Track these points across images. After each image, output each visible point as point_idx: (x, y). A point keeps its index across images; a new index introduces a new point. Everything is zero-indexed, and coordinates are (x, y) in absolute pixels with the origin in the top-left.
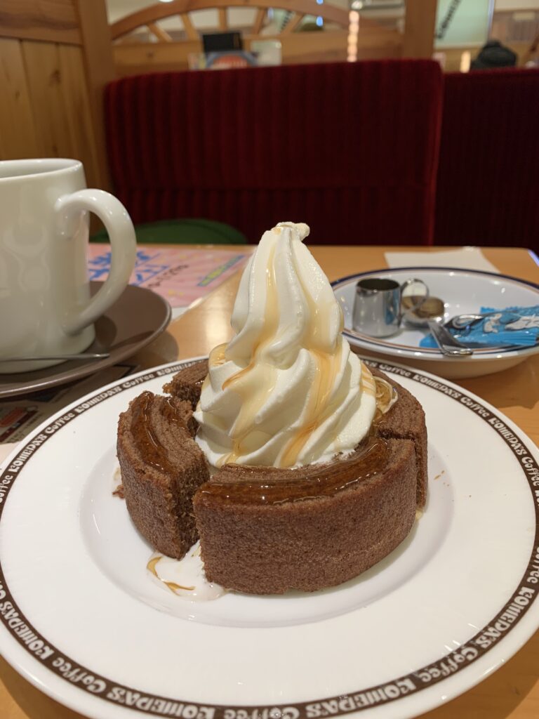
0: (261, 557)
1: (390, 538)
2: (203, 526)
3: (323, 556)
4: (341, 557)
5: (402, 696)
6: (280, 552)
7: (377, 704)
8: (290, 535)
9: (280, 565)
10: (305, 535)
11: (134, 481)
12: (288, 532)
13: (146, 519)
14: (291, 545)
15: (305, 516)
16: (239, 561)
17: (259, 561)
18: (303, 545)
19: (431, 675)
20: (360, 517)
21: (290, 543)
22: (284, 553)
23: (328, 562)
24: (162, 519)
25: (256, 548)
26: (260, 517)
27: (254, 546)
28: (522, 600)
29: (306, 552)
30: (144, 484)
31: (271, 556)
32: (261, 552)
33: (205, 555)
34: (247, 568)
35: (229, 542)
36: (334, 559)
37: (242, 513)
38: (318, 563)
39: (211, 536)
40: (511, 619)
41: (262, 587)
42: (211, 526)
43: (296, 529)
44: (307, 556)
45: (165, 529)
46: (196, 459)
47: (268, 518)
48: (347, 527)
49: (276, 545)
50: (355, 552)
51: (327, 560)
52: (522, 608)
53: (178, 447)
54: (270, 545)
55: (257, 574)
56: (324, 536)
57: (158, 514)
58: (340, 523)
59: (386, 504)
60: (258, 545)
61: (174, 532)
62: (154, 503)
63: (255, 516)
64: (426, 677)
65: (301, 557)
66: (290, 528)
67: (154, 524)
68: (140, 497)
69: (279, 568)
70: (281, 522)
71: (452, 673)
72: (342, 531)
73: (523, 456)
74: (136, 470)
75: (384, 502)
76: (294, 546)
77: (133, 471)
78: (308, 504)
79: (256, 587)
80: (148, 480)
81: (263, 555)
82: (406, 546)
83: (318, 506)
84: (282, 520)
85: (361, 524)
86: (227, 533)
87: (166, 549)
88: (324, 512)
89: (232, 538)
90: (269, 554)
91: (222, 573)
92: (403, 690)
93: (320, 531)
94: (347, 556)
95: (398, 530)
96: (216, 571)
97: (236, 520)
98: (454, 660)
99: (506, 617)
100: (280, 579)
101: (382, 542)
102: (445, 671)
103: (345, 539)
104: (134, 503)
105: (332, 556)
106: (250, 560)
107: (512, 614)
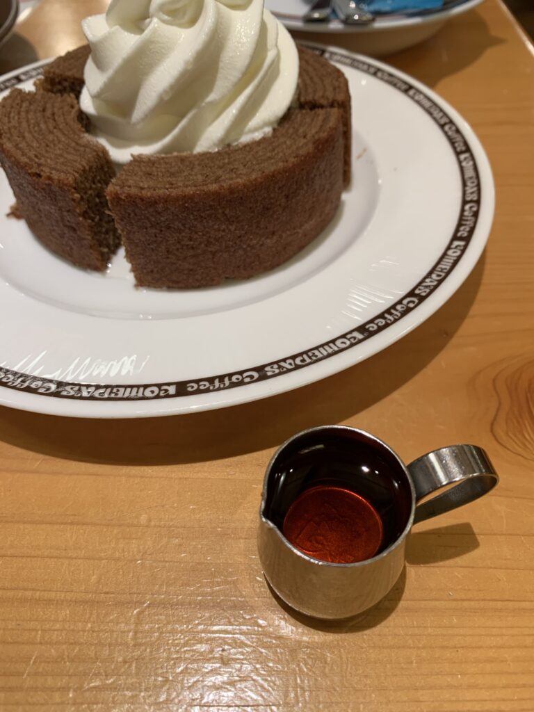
0: (193, 248)
1: (321, 216)
2: (122, 223)
3: (258, 239)
4: (275, 238)
5: (352, 345)
6: (212, 240)
7: (329, 355)
8: (222, 219)
9: (214, 254)
10: (237, 218)
11: (29, 189)
12: (219, 216)
13: (54, 230)
14: (224, 231)
15: (235, 196)
16: (170, 256)
17: (191, 253)
18: (236, 230)
19: (377, 324)
20: (293, 193)
21: (222, 229)
22: (217, 240)
23: (262, 245)
24: (74, 225)
25: (186, 239)
26: (186, 203)
27: (183, 236)
28: (454, 252)
29: (240, 237)
30: (43, 189)
31: (203, 245)
32: (192, 243)
33: (130, 256)
34: (180, 262)
35: (156, 236)
36: (268, 241)
37: (166, 201)
38: (253, 247)
39: (134, 233)
40: (446, 269)
41: (197, 280)
42: (133, 221)
43: (227, 212)
44: (241, 241)
45: (79, 236)
46: (98, 155)
47: (196, 203)
48: (280, 205)
49: (208, 232)
50: (289, 233)
51: (261, 243)
52: (455, 258)
53: (73, 144)
54: (200, 234)
55: (191, 267)
56: (258, 217)
57: (68, 221)
58: (272, 201)
59: (317, 178)
60: (189, 235)
61: (89, 238)
62: (60, 209)
63: (181, 203)
64: (373, 327)
65: (235, 243)
66: (220, 211)
67: (65, 234)
68: (41, 207)
69: (213, 258)
70: (211, 206)
71: (396, 320)
72: (275, 209)
73: (445, 124)
74: (29, 174)
75: (315, 176)
76: (227, 231)
77: (27, 177)
78: (238, 182)
79: (191, 281)
80: (47, 182)
81: (194, 246)
82: (335, 225)
83: (248, 183)
84: (211, 203)
85: (294, 200)
86: (152, 226)
87: (84, 259)
88: (256, 190)
89: (158, 232)
90: (201, 243)
91: (152, 271)
92: (352, 340)
93: (253, 212)
94: (281, 237)
95: (328, 208)
96: (145, 271)
97: (160, 210)
98: (397, 310)
99: (441, 268)
100: (215, 269)
101: (314, 220)
102: (390, 320)
103: (278, 218)
104: (35, 217)
105: (267, 238)
106: (181, 253)
107: (446, 264)
